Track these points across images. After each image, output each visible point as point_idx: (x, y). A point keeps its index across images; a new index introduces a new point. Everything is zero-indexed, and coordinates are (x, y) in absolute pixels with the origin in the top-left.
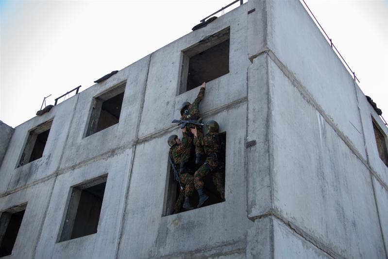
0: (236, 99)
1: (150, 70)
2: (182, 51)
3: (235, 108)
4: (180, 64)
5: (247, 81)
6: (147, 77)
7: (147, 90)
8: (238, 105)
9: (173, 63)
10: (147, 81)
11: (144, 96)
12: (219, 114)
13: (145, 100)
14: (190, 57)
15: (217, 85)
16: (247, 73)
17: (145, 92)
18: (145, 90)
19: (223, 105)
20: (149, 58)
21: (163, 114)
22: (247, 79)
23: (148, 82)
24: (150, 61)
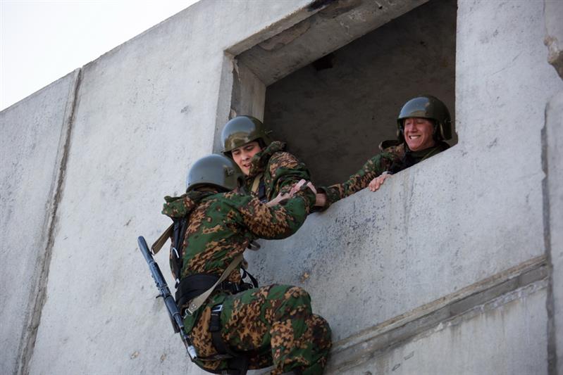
0: (493, 268)
1: (73, 150)
2: (227, 52)
3: (490, 312)
4: (219, 112)
5: (545, 170)
6: (61, 182)
7: (59, 240)
8: (507, 298)
9: (185, 110)
10: (58, 197)
11: (45, 272)
12: (410, 348)
13: (49, 292)
14: (272, 81)
15: (400, 207)
16: (544, 131)
17: (48, 254)
18: (51, 242)
19: (429, 299)
20: (69, 88)
21: (134, 356)
22: (544, 158)
23: (64, 205)
24: (75, 105)
